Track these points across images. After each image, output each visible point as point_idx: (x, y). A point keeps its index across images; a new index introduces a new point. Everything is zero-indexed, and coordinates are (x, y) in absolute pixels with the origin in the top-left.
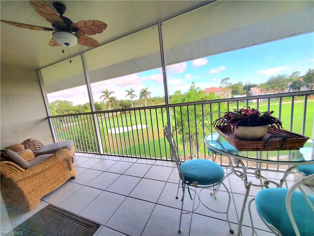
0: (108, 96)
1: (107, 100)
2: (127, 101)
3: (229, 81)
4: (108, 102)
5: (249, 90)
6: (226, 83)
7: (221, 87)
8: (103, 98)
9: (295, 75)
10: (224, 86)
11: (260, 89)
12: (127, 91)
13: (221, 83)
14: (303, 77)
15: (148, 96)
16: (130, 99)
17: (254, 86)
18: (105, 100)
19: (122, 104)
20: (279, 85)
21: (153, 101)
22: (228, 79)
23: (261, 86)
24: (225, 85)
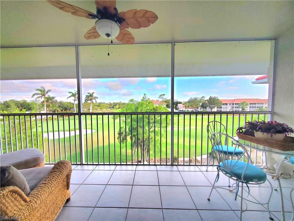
0: (44, 95)
1: (43, 99)
2: (68, 103)
3: (164, 97)
4: (44, 101)
5: (177, 105)
6: (163, 98)
7: (158, 100)
8: (36, 96)
9: (203, 99)
10: (160, 100)
11: (184, 106)
12: (70, 92)
13: (159, 98)
14: (207, 100)
15: (94, 101)
16: (73, 102)
17: (180, 103)
18: (40, 99)
19: (61, 106)
20: (195, 104)
21: (98, 106)
22: (164, 95)
23: (185, 103)
24: (162, 99)
